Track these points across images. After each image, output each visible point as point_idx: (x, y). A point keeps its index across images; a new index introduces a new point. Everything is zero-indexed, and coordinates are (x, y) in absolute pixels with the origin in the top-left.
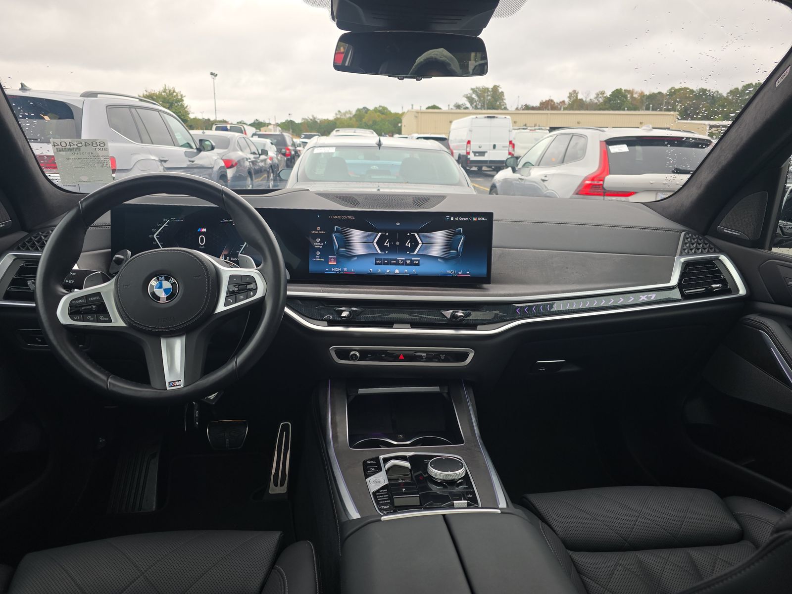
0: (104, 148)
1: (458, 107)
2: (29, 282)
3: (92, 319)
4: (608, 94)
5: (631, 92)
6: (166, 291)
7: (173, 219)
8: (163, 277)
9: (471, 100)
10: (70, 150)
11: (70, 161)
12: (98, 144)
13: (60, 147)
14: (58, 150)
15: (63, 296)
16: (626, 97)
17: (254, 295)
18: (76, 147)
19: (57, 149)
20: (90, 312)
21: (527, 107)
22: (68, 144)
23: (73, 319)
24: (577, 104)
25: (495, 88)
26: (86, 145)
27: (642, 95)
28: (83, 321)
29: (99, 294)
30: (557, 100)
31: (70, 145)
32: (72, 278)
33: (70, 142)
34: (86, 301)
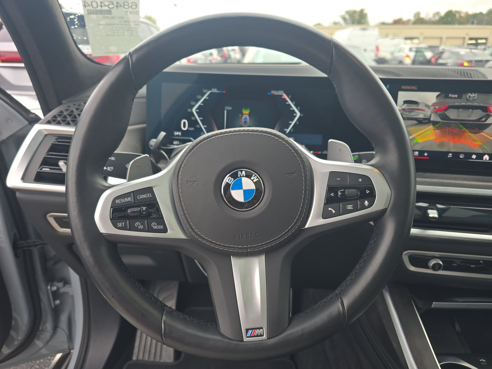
0: (135, 10)
1: (335, 23)
2: (61, 163)
3: (141, 227)
4: (443, 13)
5: (459, 12)
6: (246, 192)
7: (215, 90)
8: (244, 172)
9: (344, 19)
10: (101, 12)
11: (101, 27)
12: (130, 5)
13: (90, 8)
14: (90, 13)
15: (104, 191)
16: (455, 15)
17: (371, 205)
18: (107, 8)
19: (88, 10)
20: (139, 217)
21: (383, 24)
22: (99, 4)
23: (115, 226)
24: (419, 21)
25: (362, 11)
26: (117, 7)
27: (467, 14)
28: (130, 230)
29: (150, 190)
30: (405, 19)
31: (101, 6)
32: (112, 164)
33: (101, 2)
34: (134, 200)
